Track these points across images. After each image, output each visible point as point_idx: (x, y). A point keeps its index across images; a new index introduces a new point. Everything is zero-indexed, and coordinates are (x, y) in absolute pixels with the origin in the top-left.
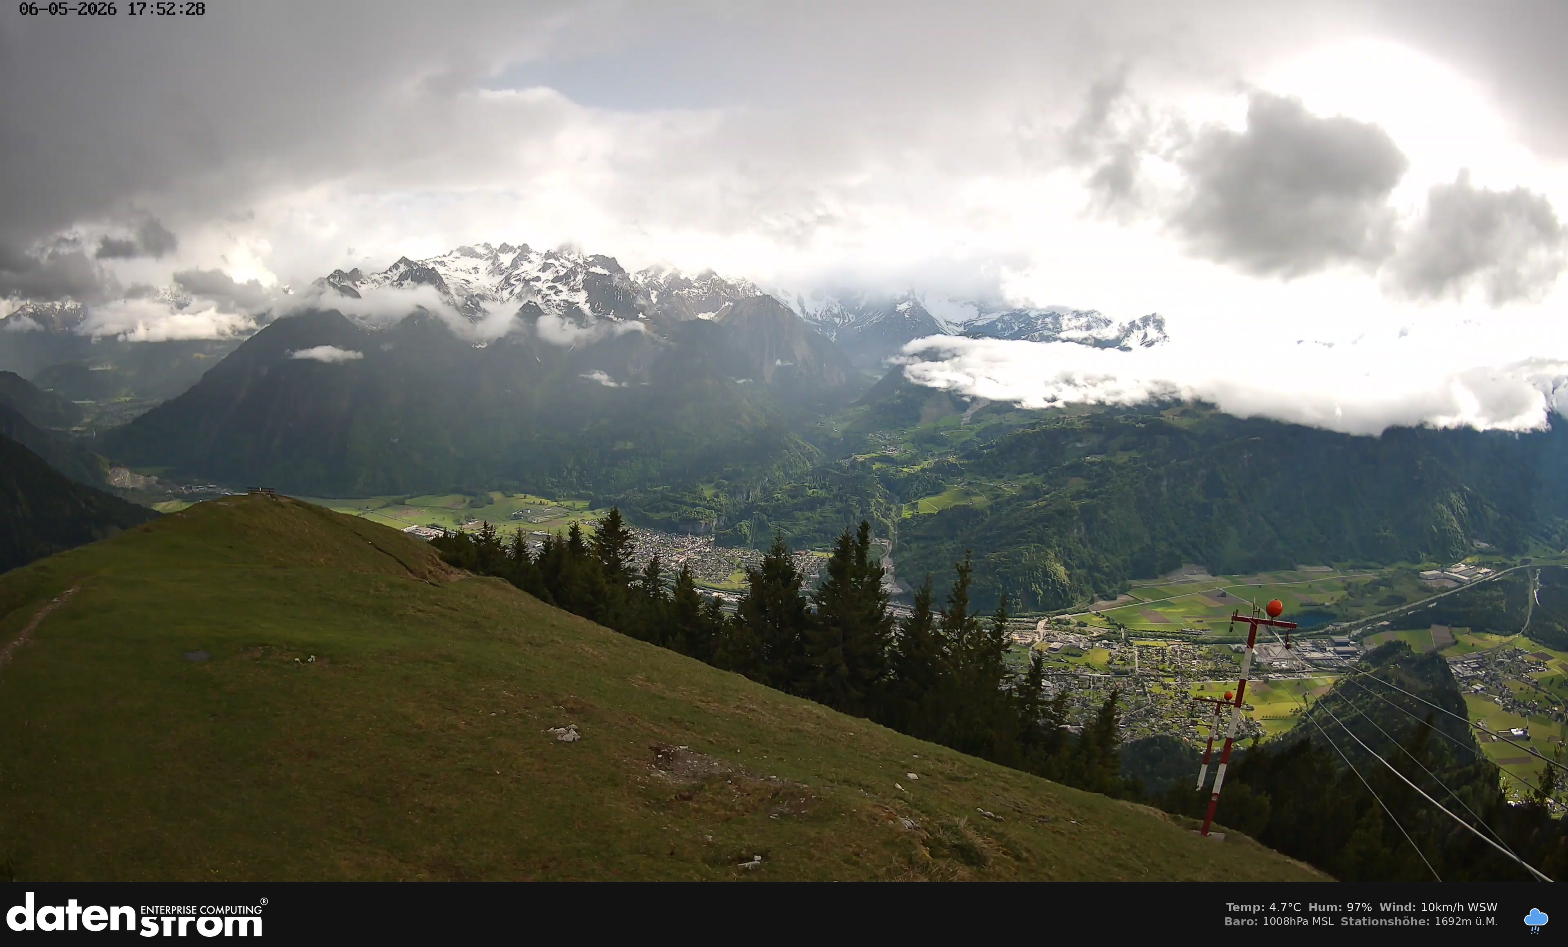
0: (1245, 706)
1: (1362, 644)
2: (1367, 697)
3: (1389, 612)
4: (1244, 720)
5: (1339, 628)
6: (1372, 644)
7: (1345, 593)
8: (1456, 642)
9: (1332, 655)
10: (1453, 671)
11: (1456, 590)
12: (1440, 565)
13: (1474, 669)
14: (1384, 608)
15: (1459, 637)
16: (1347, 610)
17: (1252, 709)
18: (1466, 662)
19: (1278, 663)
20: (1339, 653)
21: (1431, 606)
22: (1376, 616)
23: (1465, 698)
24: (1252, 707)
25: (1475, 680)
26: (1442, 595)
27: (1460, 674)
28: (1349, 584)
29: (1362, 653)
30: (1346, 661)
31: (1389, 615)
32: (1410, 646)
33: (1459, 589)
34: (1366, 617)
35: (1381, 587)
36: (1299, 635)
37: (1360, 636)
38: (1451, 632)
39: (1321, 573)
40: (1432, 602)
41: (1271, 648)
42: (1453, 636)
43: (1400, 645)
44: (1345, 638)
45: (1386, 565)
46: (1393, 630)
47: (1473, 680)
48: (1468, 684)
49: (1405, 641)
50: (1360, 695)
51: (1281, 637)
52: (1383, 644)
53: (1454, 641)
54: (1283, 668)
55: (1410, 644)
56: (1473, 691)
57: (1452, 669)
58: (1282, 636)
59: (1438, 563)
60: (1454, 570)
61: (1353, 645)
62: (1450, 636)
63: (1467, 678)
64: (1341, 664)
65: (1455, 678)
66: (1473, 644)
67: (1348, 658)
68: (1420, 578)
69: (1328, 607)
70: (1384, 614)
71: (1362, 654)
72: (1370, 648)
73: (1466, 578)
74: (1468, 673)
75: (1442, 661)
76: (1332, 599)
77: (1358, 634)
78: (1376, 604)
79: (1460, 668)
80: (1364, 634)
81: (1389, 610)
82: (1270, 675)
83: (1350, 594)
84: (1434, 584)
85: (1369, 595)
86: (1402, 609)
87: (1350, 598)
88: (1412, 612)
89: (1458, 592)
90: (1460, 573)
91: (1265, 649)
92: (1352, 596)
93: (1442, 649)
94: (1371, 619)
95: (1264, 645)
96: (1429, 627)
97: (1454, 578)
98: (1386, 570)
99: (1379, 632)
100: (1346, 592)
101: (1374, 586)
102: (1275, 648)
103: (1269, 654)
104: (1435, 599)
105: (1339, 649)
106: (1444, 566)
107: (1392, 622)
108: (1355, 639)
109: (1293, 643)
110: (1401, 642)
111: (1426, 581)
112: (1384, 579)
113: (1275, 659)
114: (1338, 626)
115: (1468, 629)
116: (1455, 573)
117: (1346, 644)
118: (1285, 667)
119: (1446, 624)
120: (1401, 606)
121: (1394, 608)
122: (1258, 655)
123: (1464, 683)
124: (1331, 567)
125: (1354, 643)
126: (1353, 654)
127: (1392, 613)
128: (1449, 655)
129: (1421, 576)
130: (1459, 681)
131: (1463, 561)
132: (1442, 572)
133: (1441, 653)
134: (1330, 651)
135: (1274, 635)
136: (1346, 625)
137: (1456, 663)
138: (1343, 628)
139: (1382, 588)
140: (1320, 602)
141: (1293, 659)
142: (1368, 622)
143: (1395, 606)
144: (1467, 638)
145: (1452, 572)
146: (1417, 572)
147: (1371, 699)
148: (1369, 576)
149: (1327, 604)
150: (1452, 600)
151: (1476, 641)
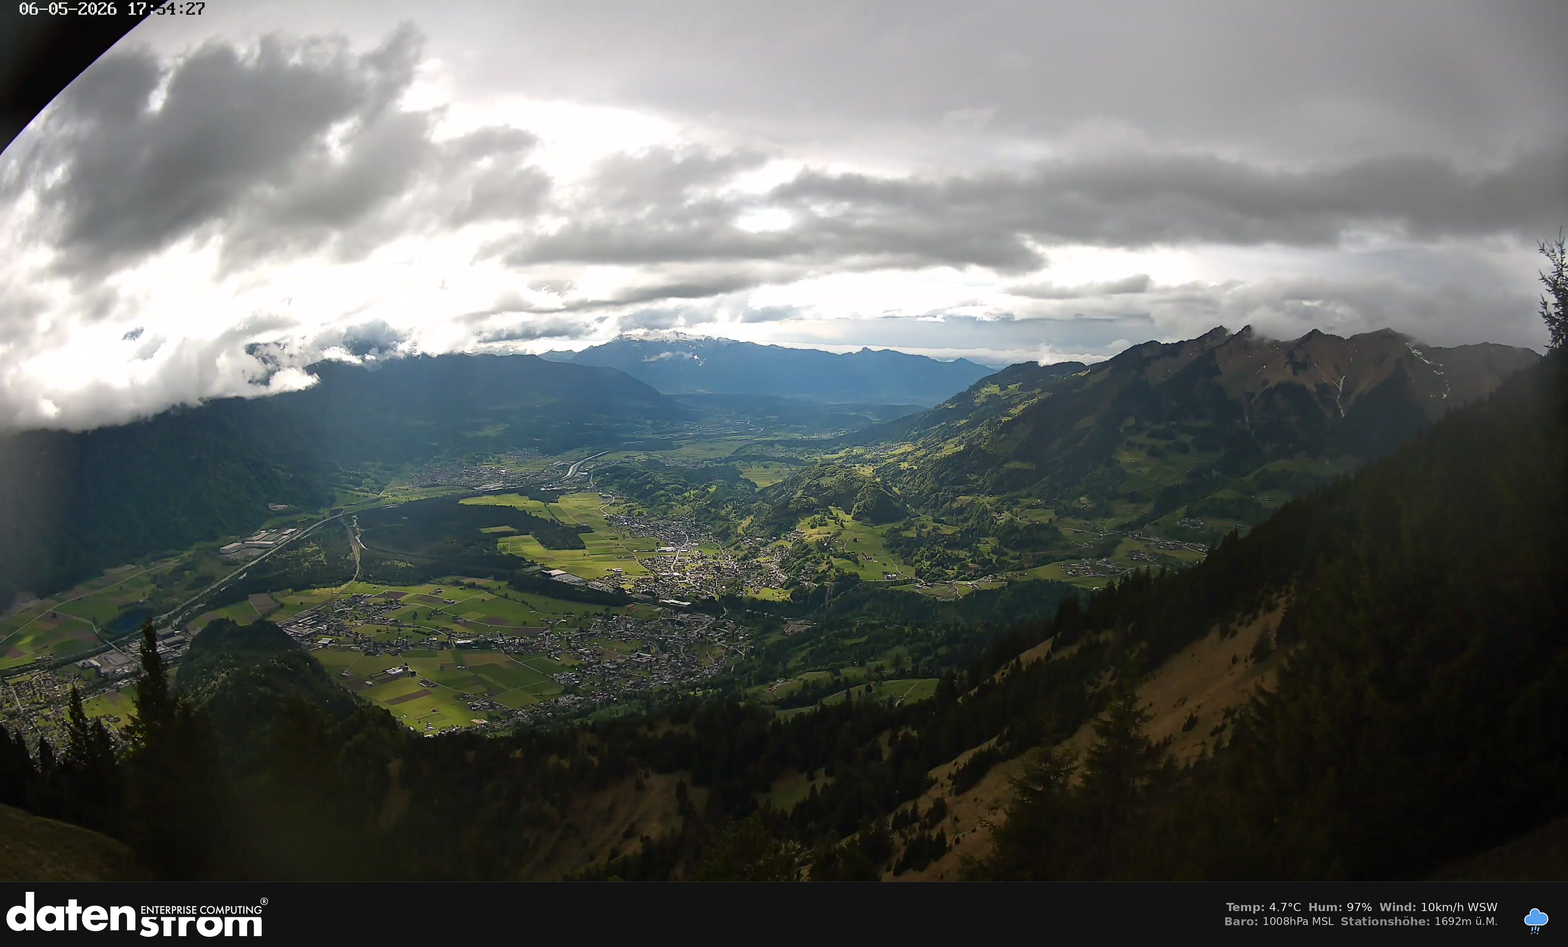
0: (112, 718)
1: (187, 631)
2: (212, 681)
3: (201, 594)
4: (118, 732)
5: (160, 621)
6: (197, 628)
7: (153, 586)
8: (282, 606)
9: (164, 649)
10: (290, 634)
11: (264, 556)
12: (239, 537)
13: (312, 626)
14: (193, 592)
15: (283, 600)
16: (161, 602)
17: (119, 720)
18: (300, 621)
19: (120, 669)
20: (169, 645)
21: (242, 577)
22: (190, 601)
23: (315, 655)
24: (118, 718)
25: (318, 635)
26: (250, 565)
27: (299, 634)
28: (155, 577)
29: (190, 639)
30: (179, 651)
31: (202, 596)
32: (234, 622)
33: (267, 555)
34: (181, 604)
35: (185, 572)
36: (127, 637)
37: (182, 624)
38: (272, 598)
39: (126, 572)
40: (241, 573)
41: (110, 656)
42: (276, 600)
43: (222, 622)
44: (169, 630)
45: (184, 550)
46: (211, 610)
47: (316, 636)
48: (312, 641)
49: (228, 618)
50: (204, 680)
51: (113, 644)
52: (206, 625)
53: (278, 605)
54: (126, 673)
55: (233, 619)
56: (321, 647)
57: (287, 632)
58: (113, 642)
59: (236, 535)
60: (254, 538)
61: (178, 634)
62: (273, 602)
63: (309, 635)
64: (175, 655)
65: (295, 639)
66: (301, 603)
67: (179, 648)
68: (221, 554)
69: (143, 603)
70: (197, 597)
71: (190, 641)
72: (195, 633)
73: (272, 543)
74: (307, 631)
75: (273, 626)
76: (144, 595)
77: (179, 622)
78: (187, 589)
79: (295, 628)
80: (185, 621)
81: (201, 591)
82: (119, 683)
83: (159, 586)
84: (238, 556)
85: (176, 583)
86: (213, 587)
87: (160, 589)
88: (224, 588)
89: (266, 558)
90: (263, 539)
91: (105, 659)
92: (161, 588)
93: (269, 615)
94: (186, 605)
95: (103, 655)
96: (247, 598)
97: (257, 546)
98: (186, 554)
99: (198, 616)
100: (155, 585)
101: (178, 572)
102: (112, 655)
103: (110, 663)
104: (243, 570)
105: (167, 641)
106: (243, 536)
107: (207, 603)
108: (178, 627)
109: (126, 646)
110: (224, 619)
111: (229, 555)
112: (186, 564)
113: (116, 666)
114: (159, 619)
115: (290, 590)
116: (257, 540)
117: (172, 635)
118: (127, 671)
119: (265, 591)
120: (211, 585)
121: (205, 589)
122: (101, 667)
123: (307, 641)
124: (133, 564)
125: (179, 632)
126: (182, 642)
127: (204, 594)
128: (279, 619)
129: (221, 551)
130: (301, 641)
131: (263, 527)
132: (243, 542)
133: (272, 619)
134: (160, 646)
135: (106, 643)
136: (164, 616)
137: (289, 625)
138: (164, 620)
139: (187, 573)
140: (133, 600)
141: (131, 662)
142: (183, 609)
143: (206, 586)
144: (293, 599)
145: (254, 541)
146: (217, 549)
147: (217, 681)
148: (173, 563)
149: (141, 601)
150: (262, 567)
151: (304, 599)
